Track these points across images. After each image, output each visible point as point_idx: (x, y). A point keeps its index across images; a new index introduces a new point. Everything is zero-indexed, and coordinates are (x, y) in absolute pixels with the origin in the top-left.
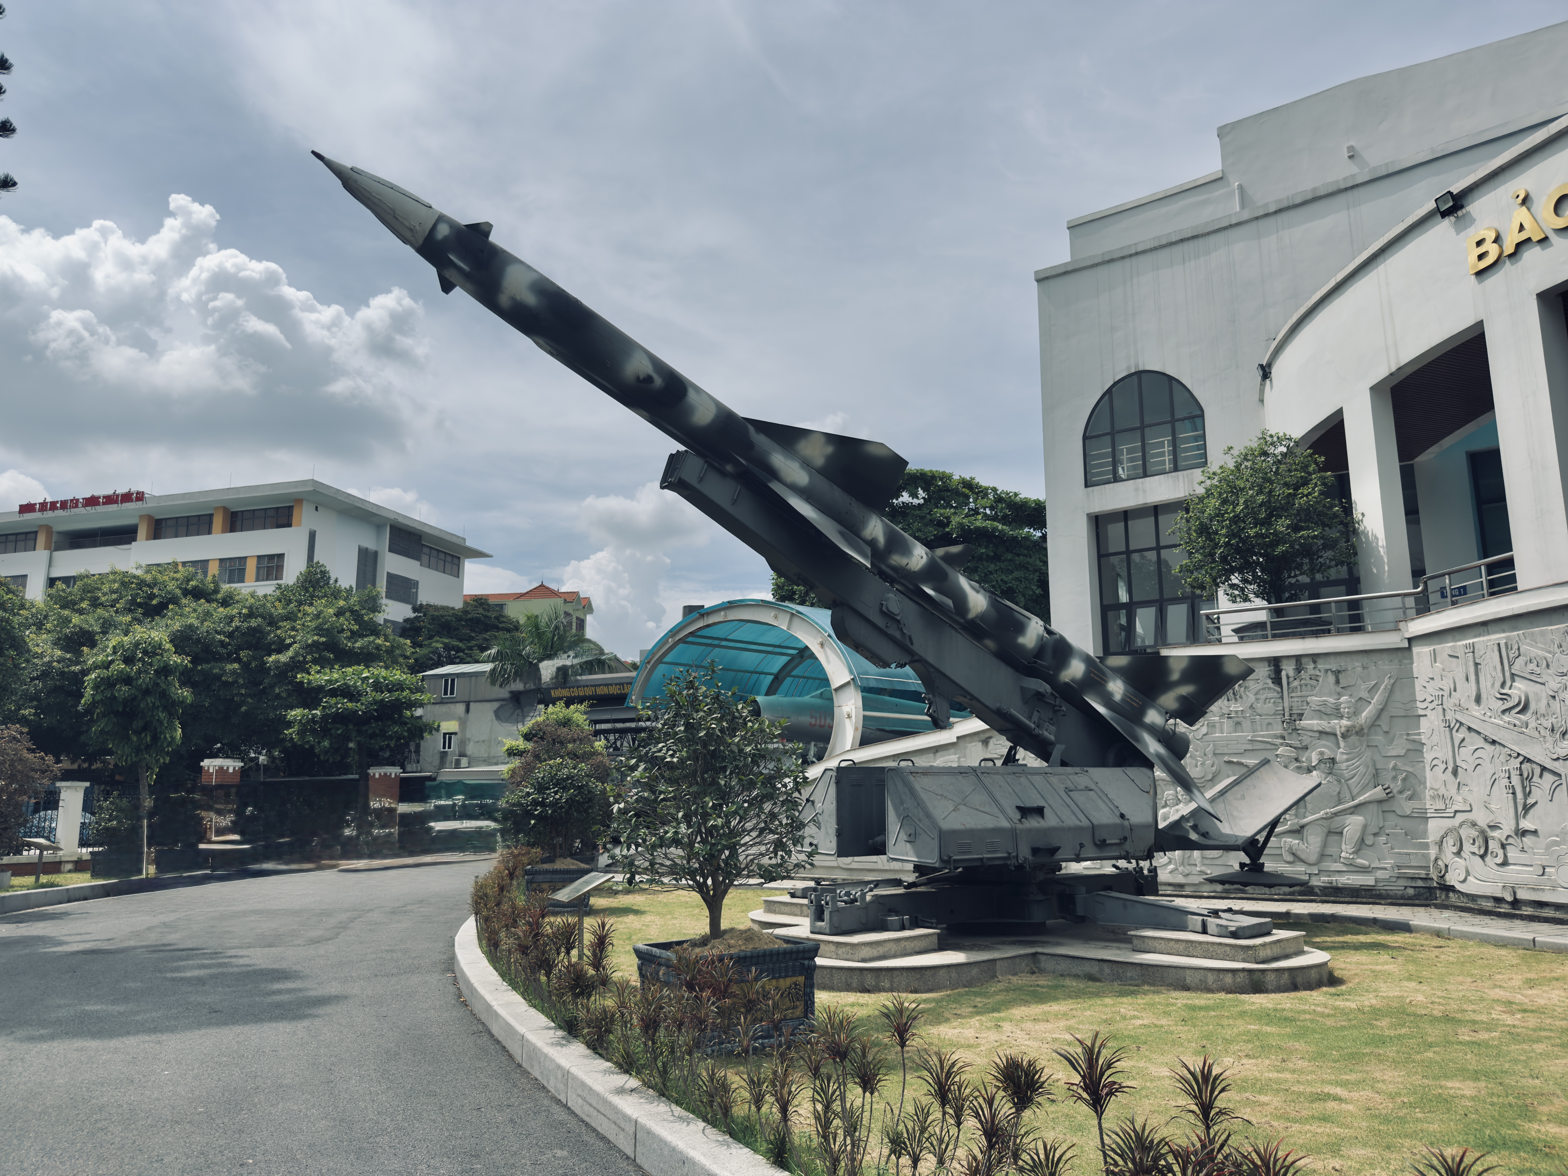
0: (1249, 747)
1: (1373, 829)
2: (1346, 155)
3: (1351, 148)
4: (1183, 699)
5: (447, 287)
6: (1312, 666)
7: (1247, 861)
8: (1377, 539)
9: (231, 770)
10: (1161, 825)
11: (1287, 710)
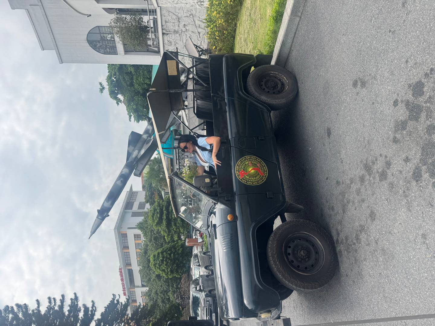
0: (182, 41)
1: (199, 19)
5: (108, 216)
6: (164, 27)
9: (188, 240)
11: (174, 33)
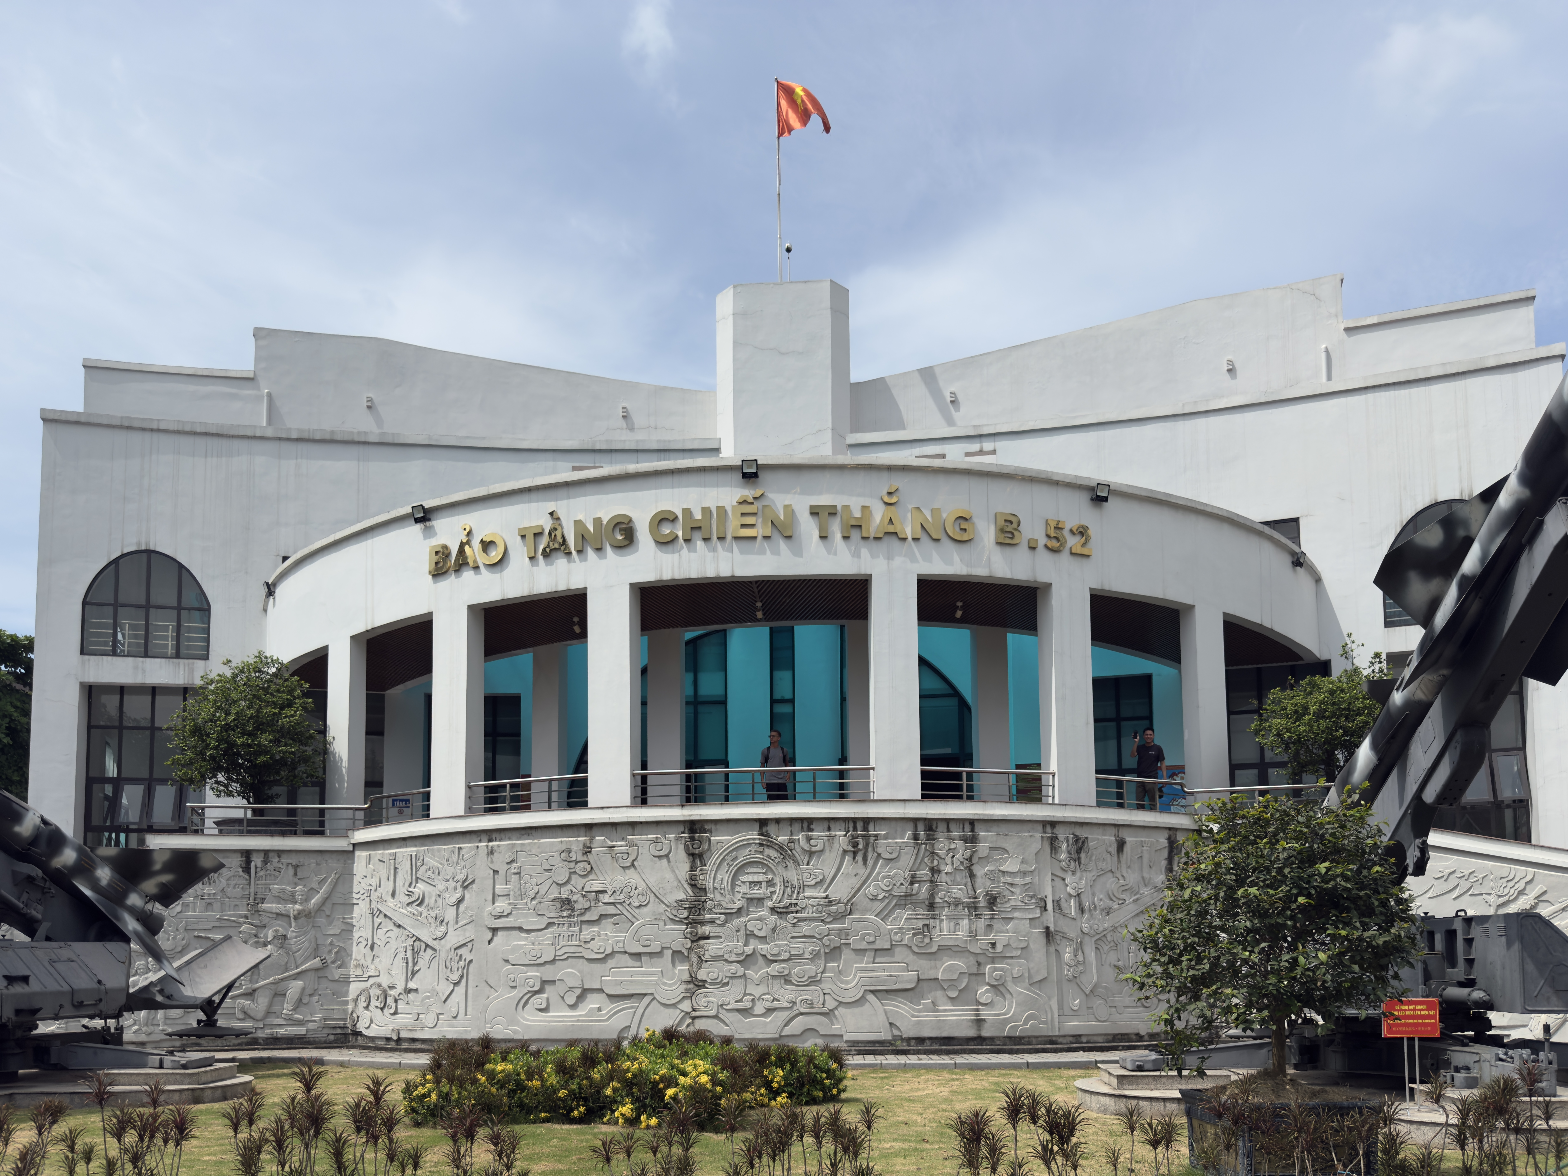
0: (217, 924)
2: (365, 404)
3: (370, 399)
4: (162, 886)
6: (277, 859)
7: (204, 1018)
8: (341, 760)
10: (131, 991)
11: (252, 894)
